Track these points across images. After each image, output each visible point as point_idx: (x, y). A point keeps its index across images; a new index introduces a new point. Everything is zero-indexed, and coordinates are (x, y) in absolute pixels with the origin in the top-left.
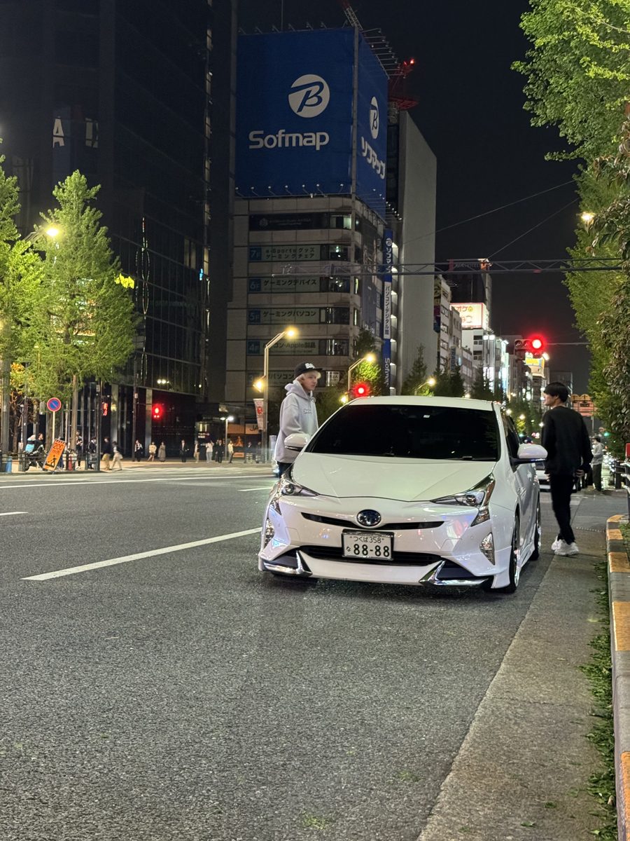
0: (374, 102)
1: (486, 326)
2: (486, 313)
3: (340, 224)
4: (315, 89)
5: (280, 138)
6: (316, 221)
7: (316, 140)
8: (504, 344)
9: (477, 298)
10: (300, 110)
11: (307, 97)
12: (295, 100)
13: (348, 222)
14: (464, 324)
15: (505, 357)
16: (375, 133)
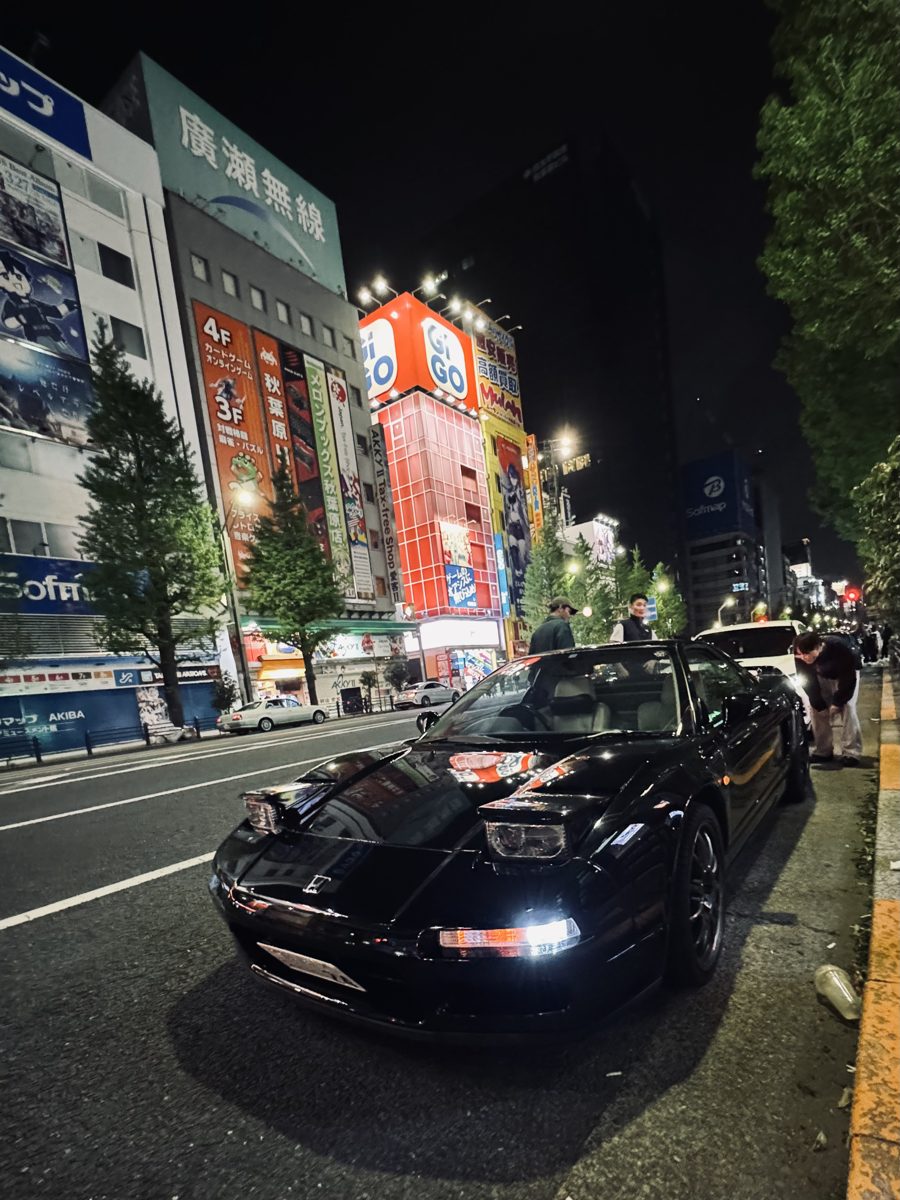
0: (746, 481)
1: (810, 574)
2: (810, 568)
3: (735, 544)
4: (716, 484)
5: (702, 510)
6: (723, 545)
7: (720, 507)
8: (820, 581)
9: (805, 561)
10: (710, 494)
11: (713, 487)
12: (707, 491)
13: (739, 542)
14: (798, 576)
15: (822, 589)
16: (747, 496)
